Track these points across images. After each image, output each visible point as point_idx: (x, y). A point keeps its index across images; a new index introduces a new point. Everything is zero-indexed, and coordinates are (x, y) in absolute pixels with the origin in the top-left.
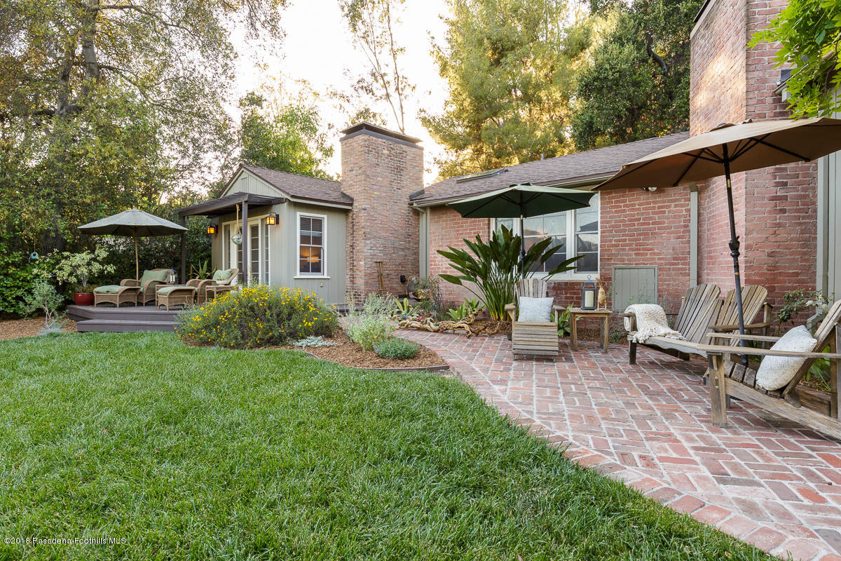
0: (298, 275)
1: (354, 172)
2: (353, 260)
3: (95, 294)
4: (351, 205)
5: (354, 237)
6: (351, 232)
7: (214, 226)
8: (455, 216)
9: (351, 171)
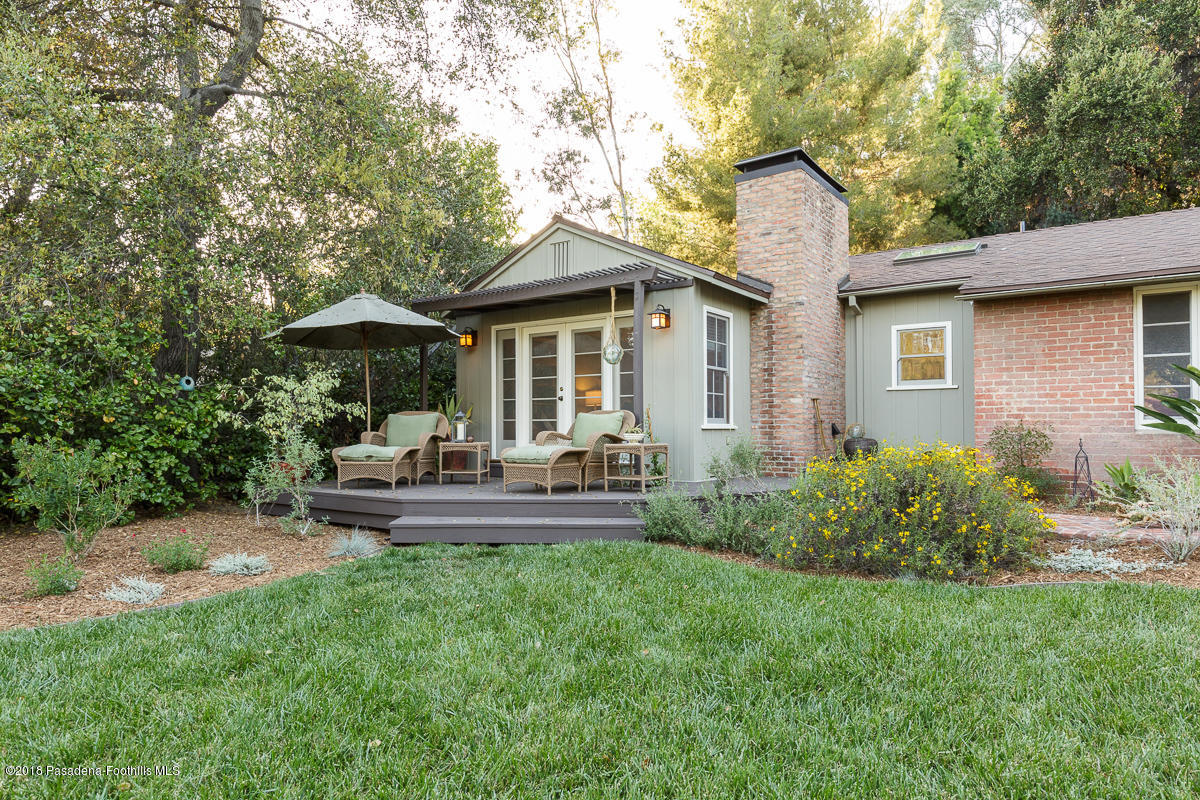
0: (707, 424)
1: (774, 237)
2: (771, 396)
3: (338, 462)
4: (768, 295)
5: (773, 354)
6: (765, 344)
7: (469, 330)
8: (1043, 316)
9: (764, 235)
